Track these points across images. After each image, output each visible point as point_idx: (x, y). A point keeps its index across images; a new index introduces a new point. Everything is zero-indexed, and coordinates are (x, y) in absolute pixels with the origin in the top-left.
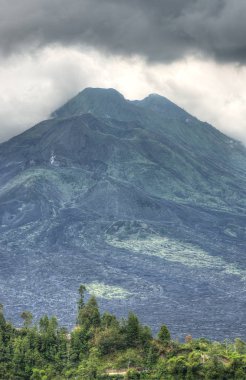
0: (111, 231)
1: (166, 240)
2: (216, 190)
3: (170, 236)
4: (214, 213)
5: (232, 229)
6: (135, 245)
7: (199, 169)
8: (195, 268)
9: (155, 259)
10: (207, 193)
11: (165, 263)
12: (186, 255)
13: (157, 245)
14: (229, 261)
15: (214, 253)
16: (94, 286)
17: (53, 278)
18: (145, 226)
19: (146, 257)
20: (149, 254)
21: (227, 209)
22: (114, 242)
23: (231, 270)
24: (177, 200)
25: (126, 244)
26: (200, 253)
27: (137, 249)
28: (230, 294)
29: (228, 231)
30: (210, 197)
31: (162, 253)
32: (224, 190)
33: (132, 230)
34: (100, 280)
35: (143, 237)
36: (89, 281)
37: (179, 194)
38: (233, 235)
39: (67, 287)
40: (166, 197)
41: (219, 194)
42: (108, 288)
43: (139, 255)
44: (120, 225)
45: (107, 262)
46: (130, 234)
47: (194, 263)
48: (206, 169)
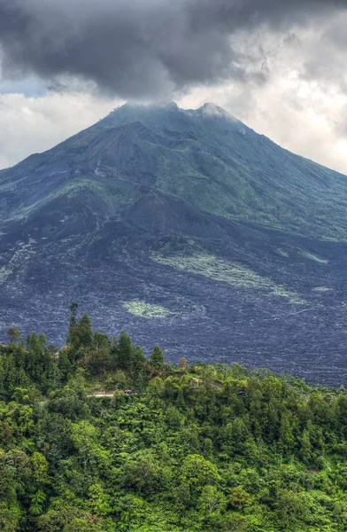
0: (157, 247)
1: (213, 257)
2: (270, 207)
3: (217, 254)
4: (265, 231)
5: (284, 248)
6: (180, 263)
7: (253, 184)
8: (242, 289)
9: (200, 278)
10: (260, 210)
11: (211, 282)
12: (233, 275)
13: (204, 263)
14: (278, 282)
15: (263, 274)
16: (134, 304)
17: (91, 295)
18: (192, 242)
19: (191, 275)
20: (195, 272)
21: (279, 227)
22: (159, 259)
23: (279, 291)
24: (228, 216)
25: (170, 261)
26: (249, 273)
27: (182, 267)
28: (275, 317)
29: (279, 251)
30: (262, 213)
31: (208, 272)
32: (278, 207)
33: (178, 247)
34: (141, 298)
35: (189, 254)
36: (128, 299)
37: (230, 210)
38: (285, 254)
39: (106, 304)
40: (217, 213)
41: (272, 212)
42: (149, 306)
43: (183, 273)
44: (166, 240)
45: (150, 279)
46: (176, 250)
47: (241, 283)
48: (260, 184)
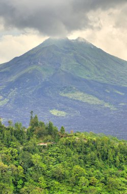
0: (62, 90)
1: (82, 93)
2: (103, 74)
3: (84, 92)
4: (101, 83)
6: (70, 95)
7: (96, 66)
8: (93, 104)
9: (78, 101)
10: (99, 76)
11: (82, 102)
12: (88, 99)
13: (79, 96)
14: (106, 102)
15: (101, 99)
16: (54, 111)
17: (38, 108)
18: (74, 88)
19: (74, 100)
20: (76, 99)
21: (106, 82)
22: (62, 94)
23: (107, 105)
24: (87, 78)
25: (67, 95)
26: (96, 99)
27: (71, 97)
28: (105, 115)
29: (107, 90)
31: (81, 99)
32: (106, 75)
33: (70, 90)
34: (56, 109)
35: (73, 92)
36: (52, 109)
37: (88, 76)
38: (108, 92)
39: (43, 111)
40: (83, 77)
41: (104, 76)
42: (59, 112)
43: (72, 99)
44: (65, 87)
45: (59, 102)
47: (93, 102)
48: (99, 66)
